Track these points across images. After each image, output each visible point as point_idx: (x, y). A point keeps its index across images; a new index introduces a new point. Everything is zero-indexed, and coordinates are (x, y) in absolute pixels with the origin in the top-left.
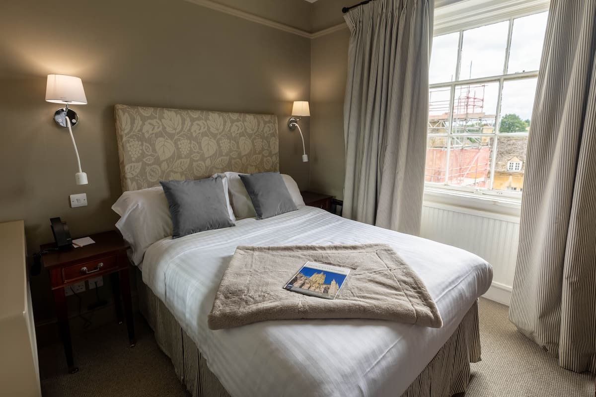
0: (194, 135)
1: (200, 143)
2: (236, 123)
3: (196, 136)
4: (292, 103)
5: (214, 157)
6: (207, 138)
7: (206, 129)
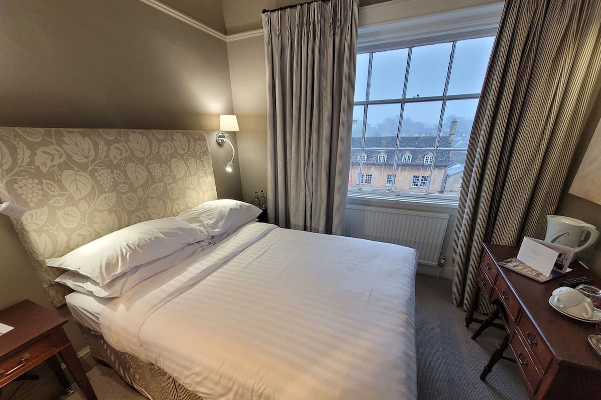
0: (115, 162)
1: (125, 170)
2: (164, 143)
3: (117, 163)
4: (218, 116)
5: (146, 186)
6: (132, 164)
7: (128, 153)
